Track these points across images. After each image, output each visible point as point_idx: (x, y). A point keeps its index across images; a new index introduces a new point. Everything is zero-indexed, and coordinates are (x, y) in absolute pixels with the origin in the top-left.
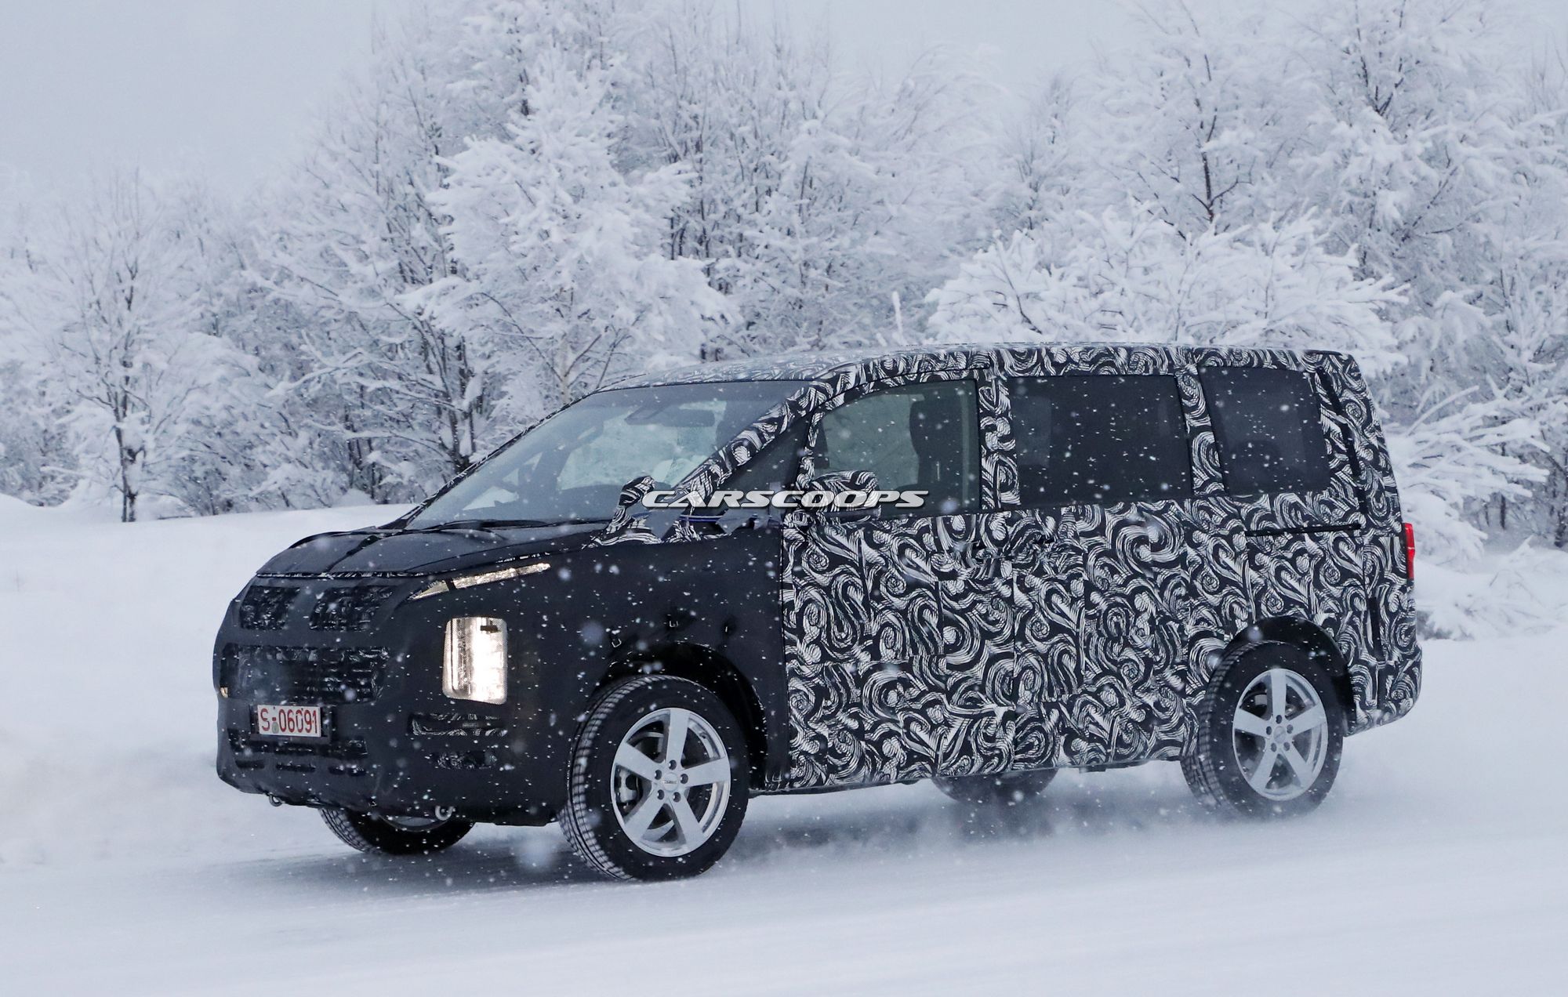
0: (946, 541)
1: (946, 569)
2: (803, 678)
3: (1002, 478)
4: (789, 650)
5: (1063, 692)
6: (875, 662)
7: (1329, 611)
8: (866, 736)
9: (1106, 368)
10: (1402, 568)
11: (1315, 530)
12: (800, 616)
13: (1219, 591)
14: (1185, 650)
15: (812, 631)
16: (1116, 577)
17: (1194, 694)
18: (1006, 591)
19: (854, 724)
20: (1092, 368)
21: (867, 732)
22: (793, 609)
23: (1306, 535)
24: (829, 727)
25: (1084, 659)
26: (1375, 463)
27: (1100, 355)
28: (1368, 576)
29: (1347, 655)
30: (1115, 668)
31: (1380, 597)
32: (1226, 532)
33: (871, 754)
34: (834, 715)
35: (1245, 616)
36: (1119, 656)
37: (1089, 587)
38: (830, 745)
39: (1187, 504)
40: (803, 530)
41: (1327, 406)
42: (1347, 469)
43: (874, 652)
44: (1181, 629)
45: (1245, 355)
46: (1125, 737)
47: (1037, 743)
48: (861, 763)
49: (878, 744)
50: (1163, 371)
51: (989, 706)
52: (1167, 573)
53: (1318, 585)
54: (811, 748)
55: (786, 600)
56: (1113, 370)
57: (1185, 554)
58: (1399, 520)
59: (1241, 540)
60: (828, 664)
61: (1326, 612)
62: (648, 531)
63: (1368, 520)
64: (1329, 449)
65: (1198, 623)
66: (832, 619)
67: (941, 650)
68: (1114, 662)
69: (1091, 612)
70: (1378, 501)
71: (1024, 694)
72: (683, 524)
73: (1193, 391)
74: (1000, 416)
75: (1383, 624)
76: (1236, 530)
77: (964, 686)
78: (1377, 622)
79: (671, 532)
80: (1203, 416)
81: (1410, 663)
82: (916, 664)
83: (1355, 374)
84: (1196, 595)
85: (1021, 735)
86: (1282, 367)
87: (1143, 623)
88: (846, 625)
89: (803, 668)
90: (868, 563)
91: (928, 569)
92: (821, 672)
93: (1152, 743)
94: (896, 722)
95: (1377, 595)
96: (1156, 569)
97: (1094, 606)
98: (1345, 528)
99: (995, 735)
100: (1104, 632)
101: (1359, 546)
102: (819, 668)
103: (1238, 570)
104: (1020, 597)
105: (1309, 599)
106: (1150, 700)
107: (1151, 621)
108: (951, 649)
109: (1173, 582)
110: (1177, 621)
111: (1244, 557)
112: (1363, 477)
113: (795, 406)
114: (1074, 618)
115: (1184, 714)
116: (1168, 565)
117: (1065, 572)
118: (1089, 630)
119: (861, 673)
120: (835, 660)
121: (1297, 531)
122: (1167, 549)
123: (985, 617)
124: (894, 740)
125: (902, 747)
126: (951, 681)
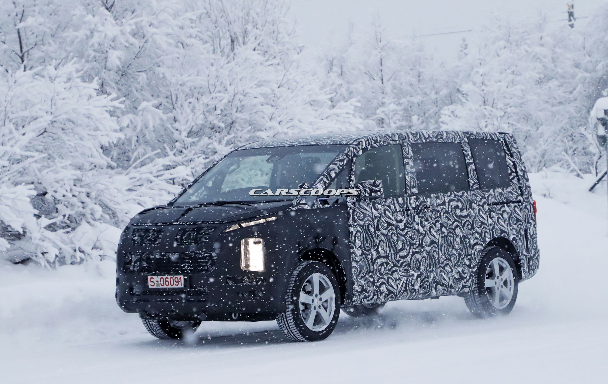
1: (398, 219)
2: (356, 261)
4: (352, 251)
5: (434, 267)
10: (534, 217)
15: (358, 243)
16: (450, 221)
17: (474, 268)
18: (417, 227)
19: (372, 280)
22: (352, 234)
24: (364, 280)
25: (441, 254)
26: (524, 176)
27: (438, 135)
29: (519, 252)
30: (450, 257)
33: (377, 291)
34: (365, 276)
35: (489, 237)
36: (451, 252)
37: (442, 225)
38: (365, 288)
39: (469, 193)
40: (354, 203)
43: (377, 251)
44: (469, 242)
45: (481, 134)
46: (453, 284)
48: (374, 295)
49: (379, 287)
51: (412, 272)
52: (465, 220)
55: (351, 231)
56: (442, 140)
58: (532, 199)
60: (364, 256)
64: (509, 172)
65: (474, 240)
66: (365, 239)
67: (398, 250)
68: (449, 255)
71: (422, 268)
73: (467, 148)
74: (410, 158)
76: (485, 203)
77: (404, 264)
80: (471, 158)
82: (390, 256)
83: (515, 142)
84: (474, 229)
85: (422, 284)
86: (493, 139)
87: (458, 240)
88: (369, 241)
89: (356, 257)
90: (375, 217)
94: (384, 279)
96: (461, 218)
97: (444, 233)
101: (521, 209)
104: (421, 230)
105: (508, 230)
107: (461, 239)
108: (401, 250)
109: (467, 224)
110: (469, 239)
111: (487, 213)
112: (521, 182)
113: (347, 155)
114: (438, 238)
115: (471, 275)
116: (465, 217)
117: (434, 220)
118: (442, 242)
119: (373, 259)
120: (366, 254)
121: (503, 203)
122: (464, 211)
123: (411, 237)
124: (384, 286)
125: (387, 288)
126: (400, 262)
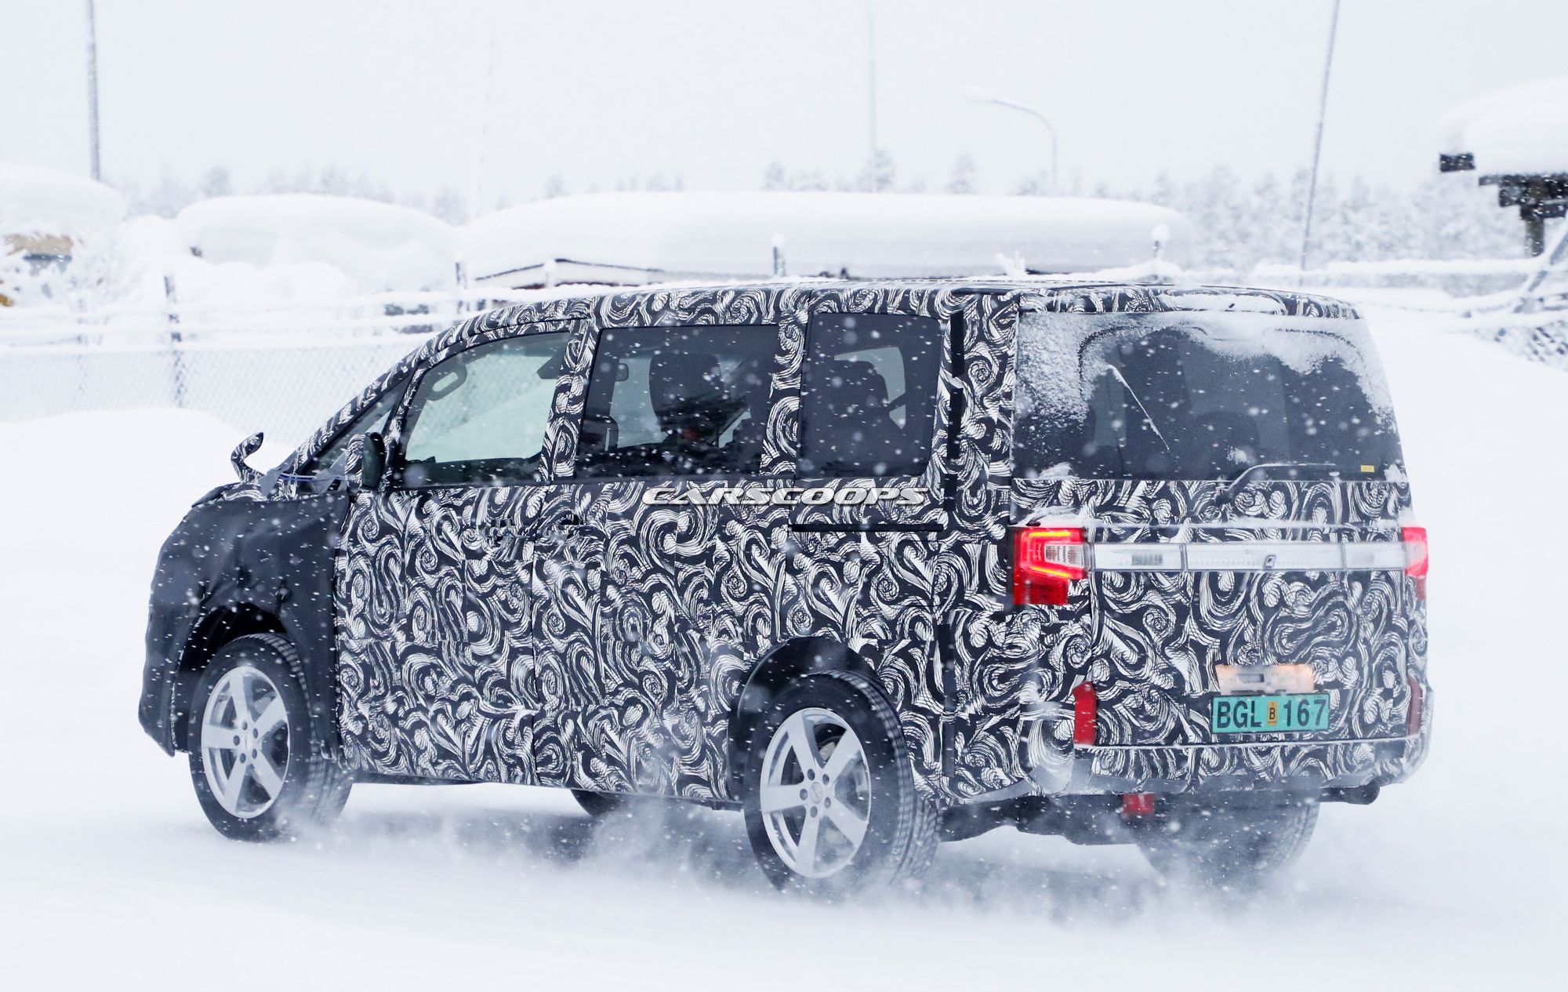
0: (482, 515)
1: (474, 547)
2: (351, 652)
3: (561, 445)
4: (340, 621)
6: (409, 644)
7: (870, 636)
8: (400, 723)
9: (704, 316)
11: (875, 528)
12: (349, 585)
13: (746, 597)
14: (707, 667)
15: (358, 603)
16: (634, 569)
17: (713, 723)
18: (524, 576)
19: (391, 709)
20: (692, 316)
21: (401, 718)
22: (345, 577)
23: (863, 535)
24: (370, 708)
25: (603, 665)
27: (703, 301)
28: (939, 594)
30: (636, 680)
31: (955, 625)
32: (765, 524)
33: (406, 743)
34: (382, 697)
35: (768, 632)
36: (639, 664)
37: (606, 579)
38: (370, 728)
41: (946, 364)
42: (943, 450)
43: (407, 629)
44: (703, 641)
46: (644, 764)
47: (554, 756)
48: (399, 752)
49: (411, 733)
50: (768, 317)
51: (515, 707)
52: (690, 569)
53: (865, 602)
54: (356, 728)
55: (340, 568)
56: (712, 319)
57: (713, 548)
59: (780, 536)
60: (372, 640)
61: (864, 637)
62: (259, 488)
63: (951, 518)
65: (720, 635)
66: (374, 592)
67: (466, 637)
68: (633, 672)
70: (974, 494)
71: (548, 699)
73: (794, 344)
74: (578, 374)
75: (961, 663)
76: (778, 523)
77: (489, 680)
78: (949, 655)
79: (276, 489)
80: (794, 376)
81: (996, 719)
82: (444, 649)
84: (718, 599)
85: (537, 744)
86: (910, 313)
87: (660, 628)
88: (385, 600)
89: (351, 641)
90: (409, 535)
91: (458, 545)
92: (366, 649)
93: (675, 777)
94: (426, 712)
95: (951, 622)
96: (677, 564)
97: (610, 602)
98: (916, 529)
99: (513, 740)
100: (620, 634)
101: (931, 554)
102: (364, 644)
103: (771, 573)
104: (538, 585)
105: (845, 618)
106: (670, 723)
107: (670, 626)
108: (475, 637)
109: (696, 580)
110: (698, 630)
111: (780, 557)
112: (960, 462)
114: (590, 616)
115: (704, 747)
116: (693, 560)
117: (583, 560)
118: (605, 630)
119: (398, 654)
120: (377, 637)
121: (852, 530)
122: (694, 541)
123: (505, 604)
124: (423, 731)
125: (432, 740)
126: (478, 674)
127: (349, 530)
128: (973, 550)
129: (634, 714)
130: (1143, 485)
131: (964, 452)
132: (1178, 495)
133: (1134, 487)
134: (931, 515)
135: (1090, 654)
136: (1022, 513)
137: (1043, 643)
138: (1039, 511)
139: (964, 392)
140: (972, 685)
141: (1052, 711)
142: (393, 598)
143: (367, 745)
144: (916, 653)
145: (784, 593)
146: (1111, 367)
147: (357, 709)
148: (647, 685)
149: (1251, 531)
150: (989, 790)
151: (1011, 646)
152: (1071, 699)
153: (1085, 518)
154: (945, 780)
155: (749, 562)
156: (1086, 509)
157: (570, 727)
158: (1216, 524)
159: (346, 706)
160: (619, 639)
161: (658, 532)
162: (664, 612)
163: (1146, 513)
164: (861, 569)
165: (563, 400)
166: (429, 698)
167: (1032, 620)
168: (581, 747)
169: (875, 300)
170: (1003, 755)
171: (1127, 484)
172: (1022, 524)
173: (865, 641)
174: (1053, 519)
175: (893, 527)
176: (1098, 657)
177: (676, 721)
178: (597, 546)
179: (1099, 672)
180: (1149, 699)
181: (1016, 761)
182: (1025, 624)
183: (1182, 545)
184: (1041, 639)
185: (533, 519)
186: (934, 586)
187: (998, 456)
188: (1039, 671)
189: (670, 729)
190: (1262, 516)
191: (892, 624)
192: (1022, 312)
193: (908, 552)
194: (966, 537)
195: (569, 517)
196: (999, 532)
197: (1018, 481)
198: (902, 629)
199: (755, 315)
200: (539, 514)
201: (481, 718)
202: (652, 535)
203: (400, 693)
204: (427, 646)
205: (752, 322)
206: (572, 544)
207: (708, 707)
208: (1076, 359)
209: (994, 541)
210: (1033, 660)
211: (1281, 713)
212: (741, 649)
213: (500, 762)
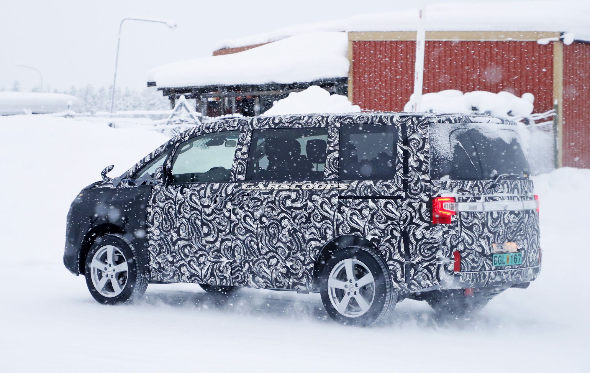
0: (208, 193)
3: (239, 169)
6: (178, 237)
7: (375, 235)
8: (175, 265)
9: (296, 125)
11: (375, 197)
12: (153, 217)
13: (321, 221)
14: (305, 245)
20: (291, 125)
21: (175, 263)
23: (370, 200)
28: (402, 220)
31: (409, 231)
32: (328, 196)
41: (400, 141)
42: (401, 171)
47: (240, 276)
50: (323, 125)
57: (307, 204)
59: (335, 200)
61: (372, 235)
62: (112, 184)
63: (406, 194)
69: (263, 226)
70: (415, 186)
72: (123, 182)
75: (412, 244)
78: (407, 242)
79: (119, 184)
81: (427, 264)
91: (199, 203)
92: (160, 239)
93: (291, 283)
95: (408, 230)
98: (392, 198)
99: (223, 270)
100: (268, 234)
102: (159, 237)
103: (332, 213)
106: (289, 264)
127: (152, 198)
128: (416, 205)
129: (273, 261)
130: (470, 182)
131: (411, 171)
132: (480, 185)
133: (468, 182)
134: (398, 193)
135: (458, 241)
136: (435, 192)
137: (444, 237)
138: (441, 192)
139: (409, 151)
140: (416, 252)
141: (447, 260)
142: (171, 221)
143: (161, 272)
144: (394, 241)
145: (337, 220)
146: (459, 142)
147: (156, 260)
148: (279, 251)
149: (500, 197)
150: (423, 288)
151: (432, 238)
152: (453, 257)
153: (454, 194)
154: (406, 285)
155: (322, 209)
156: (455, 191)
157: (247, 266)
158: (490, 195)
159: (152, 258)
160: (268, 236)
161: (283, 199)
162: (287, 226)
163: (472, 192)
164: (370, 212)
165: (239, 154)
166: (187, 256)
167: (440, 229)
168: (252, 273)
169: (368, 119)
170: (430, 275)
171: (466, 182)
172: (435, 196)
173: (373, 237)
174: (445, 194)
175: (383, 197)
176: (461, 242)
177: (292, 264)
178: (258, 204)
179: (461, 247)
180: (476, 256)
181: (435, 278)
182: (437, 231)
183: (483, 203)
184: (443, 236)
185: (230, 194)
186: (400, 218)
187: (424, 173)
188: (443, 247)
189: (289, 266)
190: (502, 192)
191: (383, 231)
192: (429, 123)
193: (389, 206)
194: (413, 201)
195: (245, 194)
196: (426, 199)
197: (433, 181)
198: (388, 232)
199: (318, 124)
200: (232, 192)
201: (209, 263)
202: (281, 200)
203: (174, 254)
204: (186, 238)
205: (317, 127)
206: (247, 203)
207: (305, 259)
208: (448, 139)
209: (424, 202)
210: (440, 243)
211: (510, 259)
212: (320, 239)
213: (217, 278)
